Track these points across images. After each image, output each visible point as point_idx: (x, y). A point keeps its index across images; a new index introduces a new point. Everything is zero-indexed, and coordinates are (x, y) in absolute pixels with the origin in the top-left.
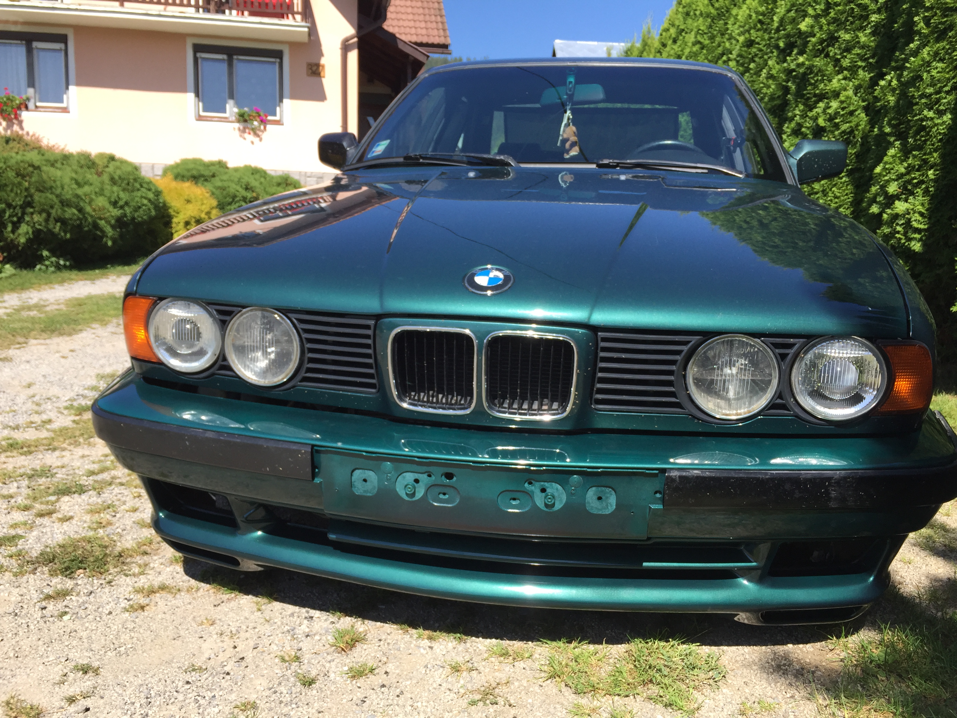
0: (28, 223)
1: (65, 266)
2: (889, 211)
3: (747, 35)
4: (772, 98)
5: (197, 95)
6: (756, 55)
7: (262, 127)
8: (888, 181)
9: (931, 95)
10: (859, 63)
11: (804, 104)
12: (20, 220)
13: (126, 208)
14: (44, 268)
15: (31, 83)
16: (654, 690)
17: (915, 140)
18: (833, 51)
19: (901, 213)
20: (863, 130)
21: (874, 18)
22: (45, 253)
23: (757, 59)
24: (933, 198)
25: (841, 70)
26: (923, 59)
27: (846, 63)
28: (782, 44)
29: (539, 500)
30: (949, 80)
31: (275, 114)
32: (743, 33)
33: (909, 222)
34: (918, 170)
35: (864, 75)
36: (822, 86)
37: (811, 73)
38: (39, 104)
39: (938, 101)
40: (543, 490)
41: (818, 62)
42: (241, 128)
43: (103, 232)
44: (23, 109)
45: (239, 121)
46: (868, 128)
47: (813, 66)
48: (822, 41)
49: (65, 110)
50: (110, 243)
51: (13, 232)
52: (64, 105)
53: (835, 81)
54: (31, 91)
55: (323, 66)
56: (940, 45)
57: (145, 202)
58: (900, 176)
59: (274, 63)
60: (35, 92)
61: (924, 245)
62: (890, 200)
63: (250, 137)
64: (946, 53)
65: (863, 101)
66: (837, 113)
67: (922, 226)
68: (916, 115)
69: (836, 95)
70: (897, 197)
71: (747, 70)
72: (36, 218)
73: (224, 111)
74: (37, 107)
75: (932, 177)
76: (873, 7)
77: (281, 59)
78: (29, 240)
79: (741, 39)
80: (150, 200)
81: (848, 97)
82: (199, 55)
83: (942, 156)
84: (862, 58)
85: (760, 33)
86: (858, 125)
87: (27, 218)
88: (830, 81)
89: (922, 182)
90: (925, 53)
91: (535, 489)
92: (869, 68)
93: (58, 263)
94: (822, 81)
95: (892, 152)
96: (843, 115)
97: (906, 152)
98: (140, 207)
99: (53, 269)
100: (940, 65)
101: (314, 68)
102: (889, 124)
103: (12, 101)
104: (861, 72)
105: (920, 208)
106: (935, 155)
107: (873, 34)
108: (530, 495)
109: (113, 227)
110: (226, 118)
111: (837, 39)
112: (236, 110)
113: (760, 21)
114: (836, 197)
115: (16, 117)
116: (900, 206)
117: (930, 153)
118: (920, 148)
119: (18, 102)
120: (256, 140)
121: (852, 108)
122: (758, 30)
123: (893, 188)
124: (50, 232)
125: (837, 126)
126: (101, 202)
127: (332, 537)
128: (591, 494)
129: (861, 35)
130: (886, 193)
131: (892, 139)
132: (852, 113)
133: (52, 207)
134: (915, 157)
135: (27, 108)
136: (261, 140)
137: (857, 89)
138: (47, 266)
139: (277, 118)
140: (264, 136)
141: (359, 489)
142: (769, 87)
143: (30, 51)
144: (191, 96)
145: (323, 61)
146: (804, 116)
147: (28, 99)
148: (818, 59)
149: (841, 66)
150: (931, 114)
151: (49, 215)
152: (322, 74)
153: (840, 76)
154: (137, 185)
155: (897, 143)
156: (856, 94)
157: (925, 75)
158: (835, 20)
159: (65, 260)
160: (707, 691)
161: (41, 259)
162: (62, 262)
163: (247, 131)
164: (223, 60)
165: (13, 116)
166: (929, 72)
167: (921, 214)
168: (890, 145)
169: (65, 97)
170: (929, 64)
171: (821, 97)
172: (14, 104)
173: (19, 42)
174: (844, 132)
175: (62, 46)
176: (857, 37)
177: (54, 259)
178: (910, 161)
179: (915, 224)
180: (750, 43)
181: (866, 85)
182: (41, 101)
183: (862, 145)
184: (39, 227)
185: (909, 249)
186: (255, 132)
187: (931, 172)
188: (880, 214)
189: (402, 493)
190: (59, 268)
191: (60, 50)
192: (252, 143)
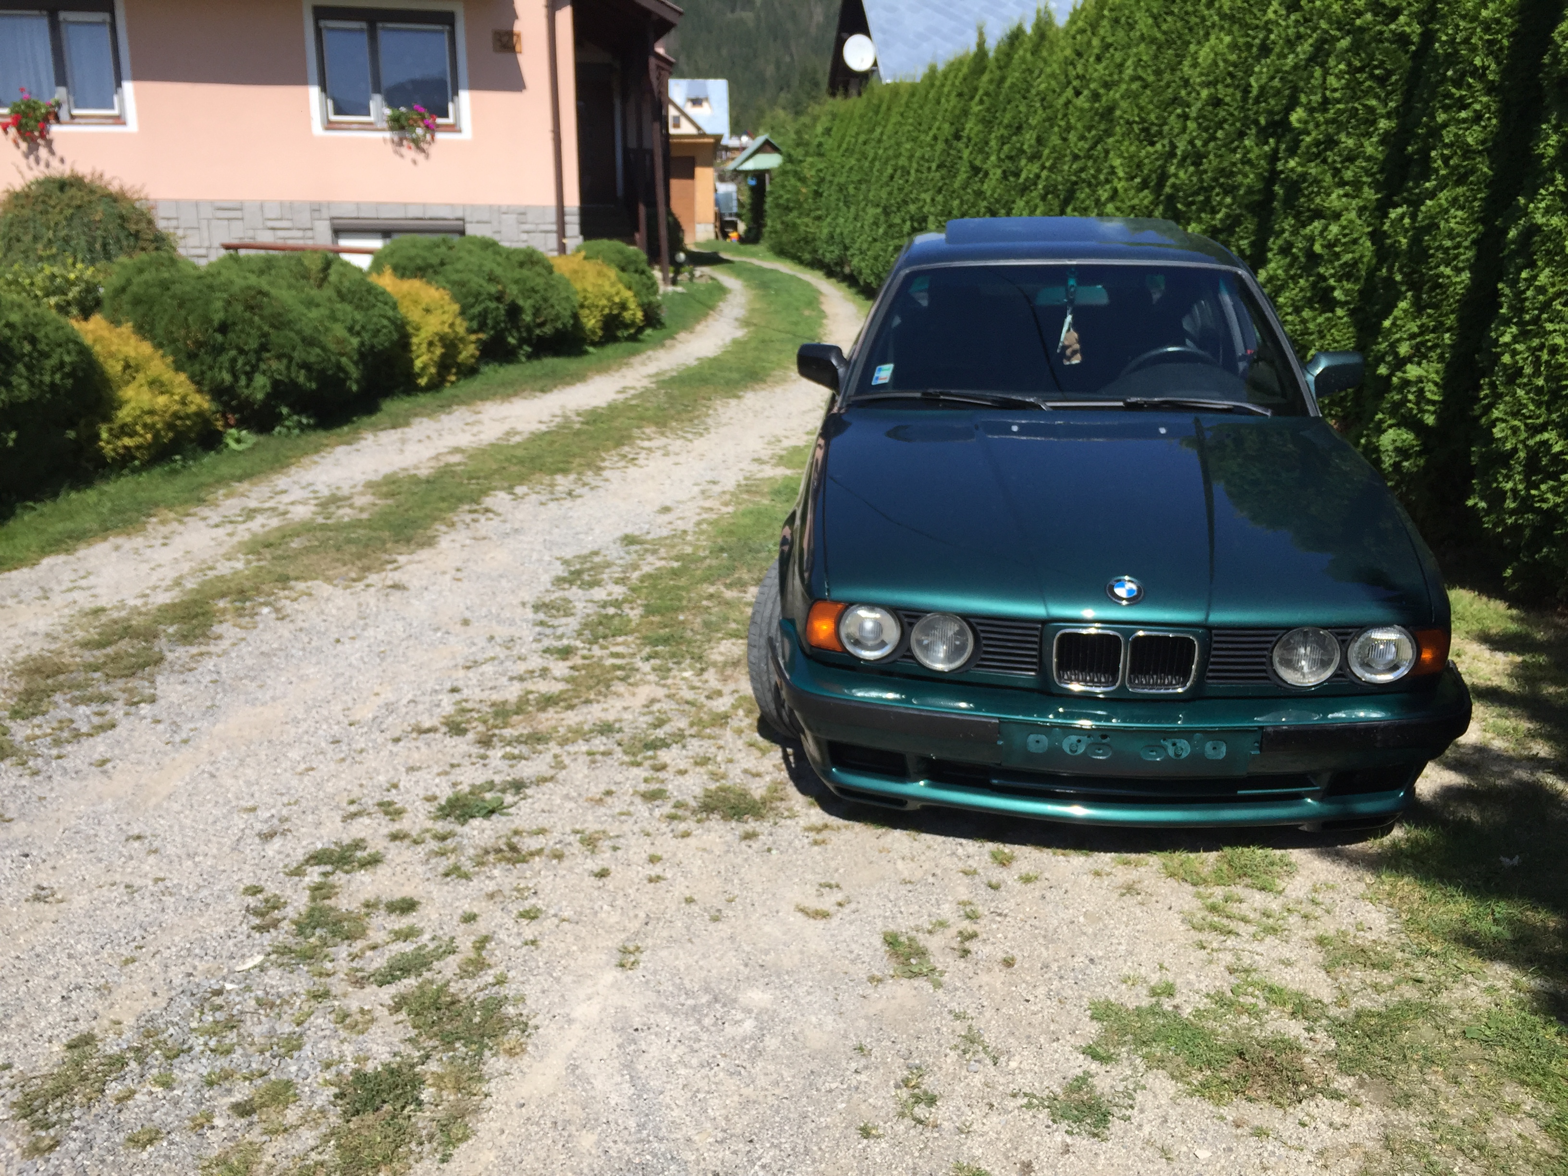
0: (264, 373)
1: (309, 426)
2: (1399, 374)
3: (1212, 90)
4: (1250, 191)
5: (324, 89)
6: (1225, 120)
7: (428, 137)
8: (1399, 340)
9: (1448, 248)
10: (1365, 179)
11: (1295, 217)
12: (255, 368)
13: (364, 334)
14: (284, 430)
15: (61, 79)
16: (1248, 881)
17: (1430, 297)
18: (1330, 156)
19: (1413, 379)
20: (1369, 262)
21: (1383, 124)
22: (285, 410)
23: (1226, 126)
24: (1449, 366)
25: (1342, 184)
26: (1440, 205)
27: (1348, 175)
28: (1263, 121)
29: (1171, 752)
30: (1469, 234)
31: (445, 115)
32: (1208, 84)
33: (1421, 391)
34: (1433, 331)
35: (1370, 194)
36: (1318, 200)
37: (1304, 181)
38: (76, 112)
39: (1456, 257)
40: (1174, 744)
41: (1313, 170)
42: (396, 138)
43: (346, 373)
44: (52, 121)
45: (392, 129)
46: (1374, 261)
47: (1306, 173)
48: (1317, 143)
49: (119, 120)
50: (355, 388)
51: (248, 386)
52: (115, 112)
53: (1334, 196)
54: (61, 93)
55: (519, 36)
56: (1460, 190)
57: (385, 322)
58: (1413, 336)
59: (442, 32)
60: (68, 93)
61: (1438, 419)
62: (1400, 363)
63: (410, 153)
64: (1466, 200)
65: (1369, 225)
66: (1337, 242)
67: (1436, 398)
68: (1431, 269)
69: (1337, 216)
70: (1409, 360)
71: (1213, 138)
72: (275, 365)
73: (368, 114)
74: (73, 117)
75: (1448, 341)
76: (1381, 110)
77: (452, 25)
78: (268, 395)
79: (1205, 93)
80: (389, 319)
81: (1351, 222)
82: (323, 23)
83: (1460, 320)
84: (1368, 172)
85: (1230, 90)
86: (1362, 257)
87: (263, 366)
88: (1329, 195)
89: (1435, 346)
90: (1443, 196)
91: (1168, 744)
92: (1377, 186)
93: (300, 422)
94: (1318, 193)
95: (1403, 305)
96: (1344, 244)
97: (1419, 308)
98: (379, 331)
99: (296, 431)
100: (1460, 213)
101: (505, 39)
102: (1400, 270)
103: (34, 109)
104: (1366, 189)
105: (1434, 376)
106: (1452, 317)
107: (1382, 142)
108: (1164, 748)
109: (356, 363)
110: (370, 124)
111: (1337, 143)
112: (388, 112)
113: (1230, 74)
114: (1335, 341)
115: (43, 136)
116: (1413, 371)
117: (1447, 315)
118: (1436, 306)
119: (43, 111)
120: (420, 157)
121: (1355, 236)
122: (1227, 86)
123: (1404, 349)
124: (294, 383)
125: (1337, 256)
126: (339, 330)
127: (995, 782)
128: (1209, 746)
129: (1366, 143)
130: (1396, 354)
131: (1404, 288)
132: (1355, 242)
133: (294, 348)
134: (1429, 316)
135: (57, 120)
136: (427, 156)
137: (1361, 210)
138: (289, 428)
139: (450, 120)
140: (433, 150)
141: (1033, 748)
142: (1246, 176)
143: (55, 28)
144: (314, 92)
145: (518, 27)
146: (1295, 232)
147: (59, 105)
148: (1313, 164)
149: (1341, 178)
150: (1448, 271)
151: (291, 359)
152: (517, 48)
153: (1341, 192)
154: (371, 299)
155: (1409, 294)
156: (1360, 217)
157: (1442, 224)
158: (1333, 121)
159: (309, 417)
160: (1287, 879)
161: (278, 419)
162: (304, 421)
163: (405, 142)
164: (361, 30)
165: (37, 134)
166: (1447, 221)
167: (1436, 384)
168: (1400, 296)
169: (116, 99)
170: (1447, 211)
171: (1318, 214)
172: (38, 113)
173: (36, 12)
174: (1346, 263)
175: (106, 16)
176: (1362, 146)
177: (296, 418)
178: (1424, 320)
179: (1429, 395)
180: (1216, 102)
181: (1372, 206)
182: (77, 106)
183: (1366, 280)
184: (278, 377)
185: (1421, 421)
186: (417, 143)
187: (1447, 335)
188: (1389, 377)
189: (1067, 750)
190: (303, 428)
191: (103, 23)
192: (415, 162)
